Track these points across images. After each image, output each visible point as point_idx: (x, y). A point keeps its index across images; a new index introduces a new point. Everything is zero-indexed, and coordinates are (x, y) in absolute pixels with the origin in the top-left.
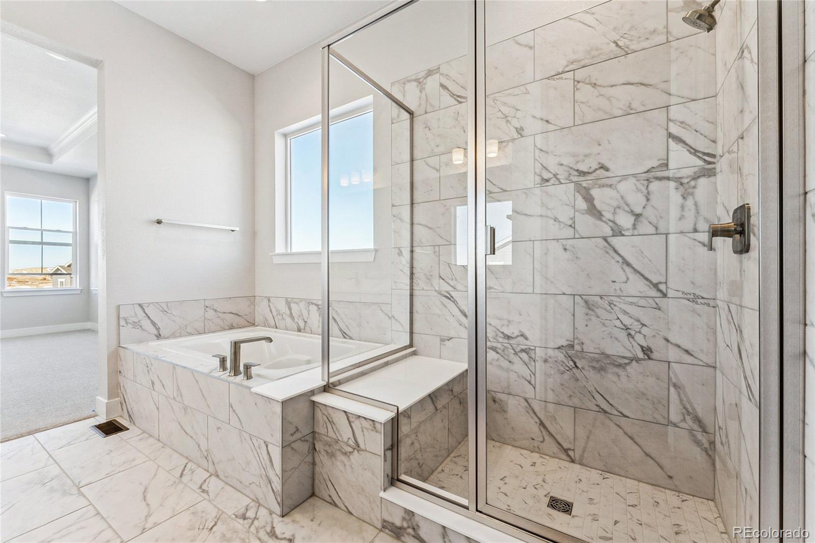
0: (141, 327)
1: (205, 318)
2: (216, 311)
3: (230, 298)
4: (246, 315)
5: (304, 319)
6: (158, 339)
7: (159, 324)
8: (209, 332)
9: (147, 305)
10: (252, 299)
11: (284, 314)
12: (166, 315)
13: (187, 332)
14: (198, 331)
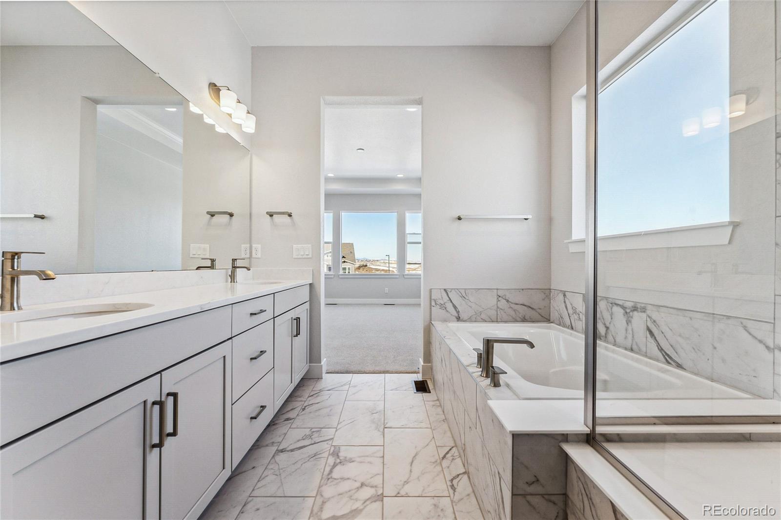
0: (446, 308)
1: (498, 307)
2: (508, 301)
3: (523, 289)
4: (540, 309)
5: (605, 324)
6: (458, 321)
7: (459, 308)
8: (501, 322)
9: (450, 290)
10: (547, 293)
11: (580, 313)
12: (464, 300)
13: (482, 319)
14: (491, 319)
